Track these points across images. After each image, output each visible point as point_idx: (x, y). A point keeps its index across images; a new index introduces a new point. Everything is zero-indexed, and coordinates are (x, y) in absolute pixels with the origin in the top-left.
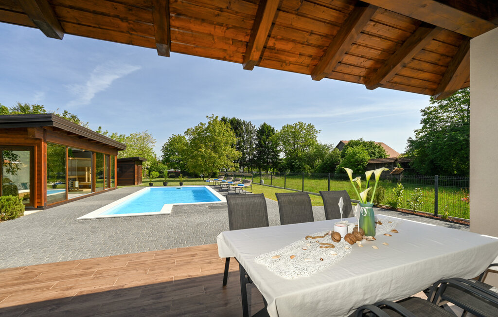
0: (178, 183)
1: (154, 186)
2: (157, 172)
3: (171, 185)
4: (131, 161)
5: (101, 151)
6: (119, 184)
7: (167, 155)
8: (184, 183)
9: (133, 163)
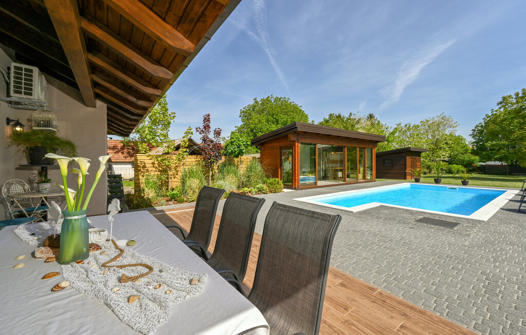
0: (460, 181)
1: (421, 183)
2: (461, 166)
3: (446, 184)
4: (402, 152)
5: (353, 145)
6: (377, 177)
7: (481, 141)
8: (470, 182)
9: (405, 155)
